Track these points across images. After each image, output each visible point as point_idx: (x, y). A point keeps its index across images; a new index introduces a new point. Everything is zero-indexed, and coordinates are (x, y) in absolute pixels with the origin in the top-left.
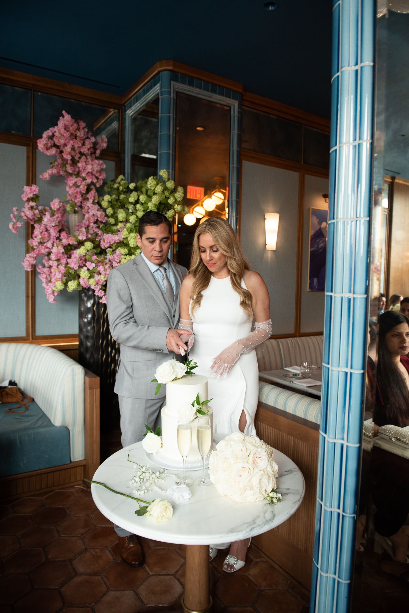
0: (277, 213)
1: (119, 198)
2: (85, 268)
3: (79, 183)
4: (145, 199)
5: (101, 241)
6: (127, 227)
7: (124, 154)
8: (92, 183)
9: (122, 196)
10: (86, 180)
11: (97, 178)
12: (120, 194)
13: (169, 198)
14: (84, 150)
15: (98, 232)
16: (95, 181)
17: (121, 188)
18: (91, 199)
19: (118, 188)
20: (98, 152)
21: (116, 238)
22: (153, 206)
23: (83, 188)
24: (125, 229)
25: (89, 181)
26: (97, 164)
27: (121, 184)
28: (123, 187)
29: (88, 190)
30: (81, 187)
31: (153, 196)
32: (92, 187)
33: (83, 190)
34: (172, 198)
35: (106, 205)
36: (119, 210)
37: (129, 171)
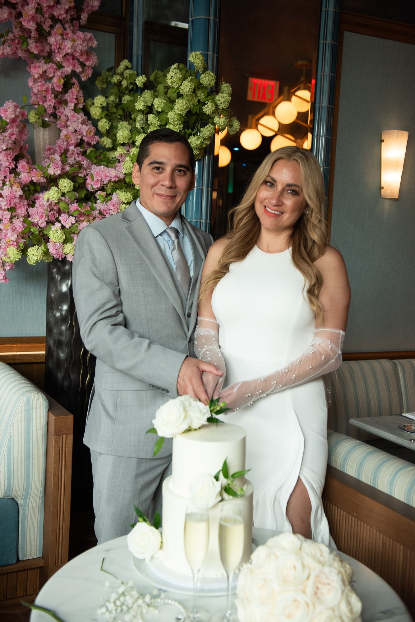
0: (404, 129)
1: (120, 100)
2: (58, 225)
3: (50, 73)
4: (162, 105)
5: (88, 177)
6: (131, 154)
7: (132, 20)
8: (74, 74)
9: (126, 99)
10: (64, 67)
11: (83, 65)
12: (124, 94)
13: (204, 104)
14: (59, 12)
15: (82, 163)
16: (79, 70)
17: (125, 83)
18: (71, 102)
19: (119, 84)
20: (84, 17)
21: (112, 173)
22: (176, 117)
23: (57, 82)
24: (128, 158)
25: (68, 69)
26: (81, 38)
27: (125, 75)
28: (129, 82)
29: (67, 87)
30: (55, 80)
31: (177, 100)
32: (74, 80)
33: (57, 86)
34: (209, 104)
35: (98, 114)
36: (121, 123)
37: (140, 53)
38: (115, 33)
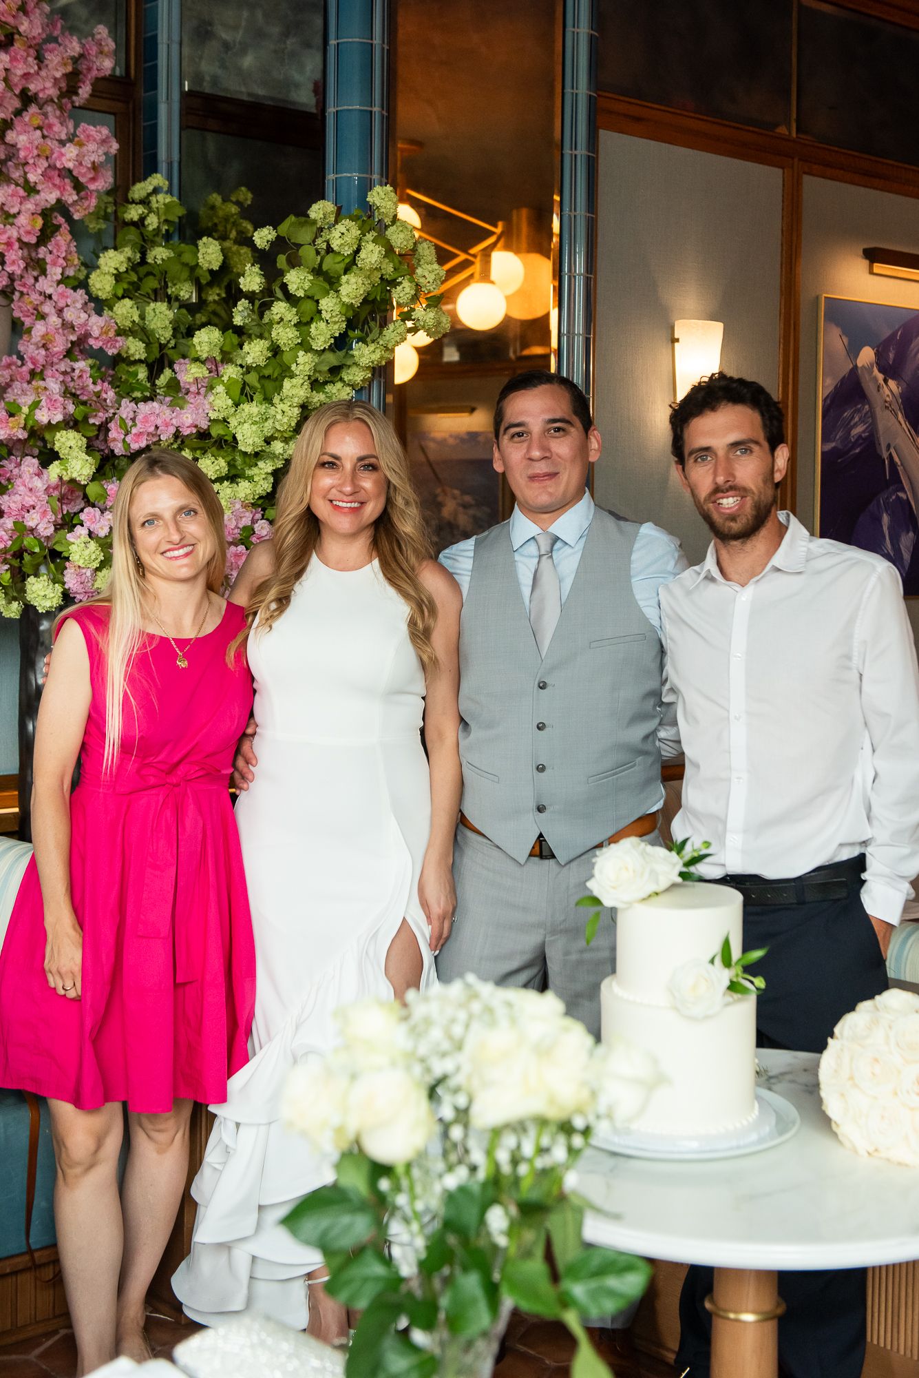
1: (144, 255)
2: (81, 531)
3: (13, 207)
4: (307, 285)
5: (112, 425)
6: (225, 379)
8: (61, 207)
9: (159, 254)
10: (38, 192)
11: (78, 186)
12: (154, 244)
13: (394, 283)
15: (104, 396)
16: (71, 197)
17: (152, 222)
18: (54, 264)
19: (140, 224)
20: (85, 91)
21: (188, 418)
22: (337, 309)
23: (27, 224)
24: (220, 389)
25: (49, 196)
26: (95, 140)
27: (154, 205)
28: (162, 220)
29: (45, 236)
30: (22, 220)
31: (344, 278)
32: (60, 220)
33: (28, 233)
34: (406, 284)
35: (108, 288)
36: (152, 305)
37: (176, 157)
38: (114, 114)
